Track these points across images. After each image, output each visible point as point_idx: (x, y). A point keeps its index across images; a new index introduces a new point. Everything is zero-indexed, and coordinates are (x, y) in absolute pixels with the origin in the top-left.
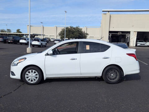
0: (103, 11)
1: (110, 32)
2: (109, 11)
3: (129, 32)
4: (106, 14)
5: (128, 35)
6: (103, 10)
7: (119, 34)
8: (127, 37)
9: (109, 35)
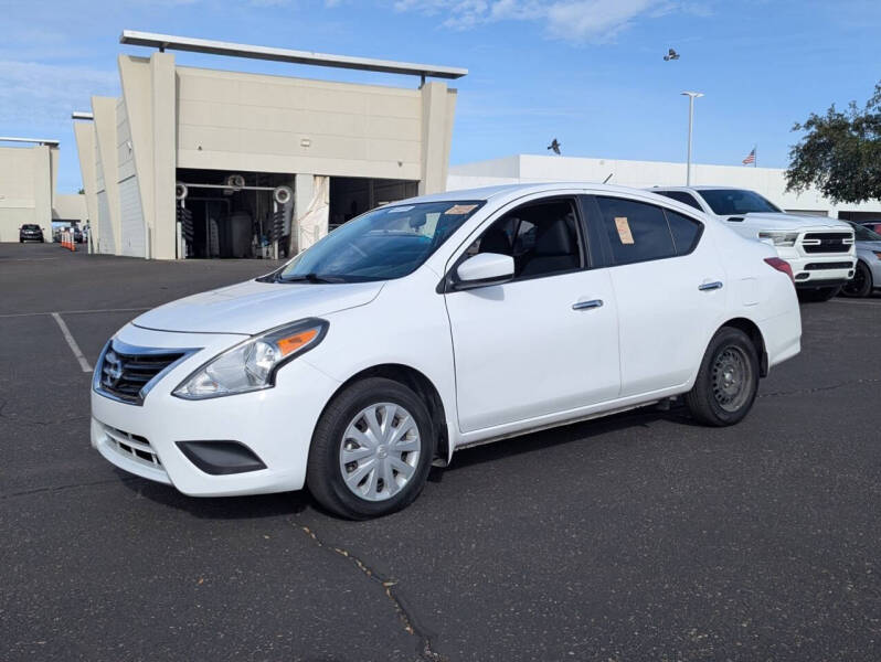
0: (128, 41)
1: (183, 175)
2: (161, 46)
3: (288, 180)
4: (147, 60)
5: (283, 195)
6: (128, 34)
7: (229, 187)
8: (280, 206)
9: (179, 191)
